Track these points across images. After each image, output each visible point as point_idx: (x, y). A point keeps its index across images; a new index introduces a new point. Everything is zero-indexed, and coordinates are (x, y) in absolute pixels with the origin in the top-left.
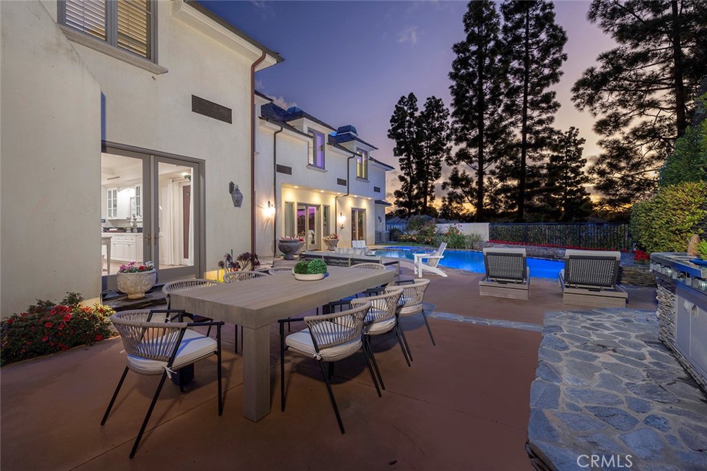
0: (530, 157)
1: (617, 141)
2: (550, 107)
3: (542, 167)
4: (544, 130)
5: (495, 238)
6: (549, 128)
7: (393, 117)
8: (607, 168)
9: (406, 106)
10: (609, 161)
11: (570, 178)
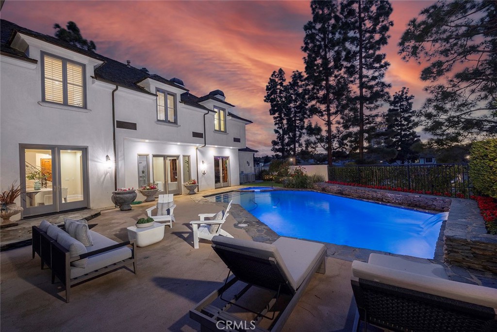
0: (367, 108)
1: (441, 87)
2: (382, 67)
3: (377, 116)
4: (377, 84)
5: (333, 178)
6: (380, 82)
7: (267, 86)
8: (433, 111)
9: (277, 78)
10: (435, 104)
11: (404, 125)
